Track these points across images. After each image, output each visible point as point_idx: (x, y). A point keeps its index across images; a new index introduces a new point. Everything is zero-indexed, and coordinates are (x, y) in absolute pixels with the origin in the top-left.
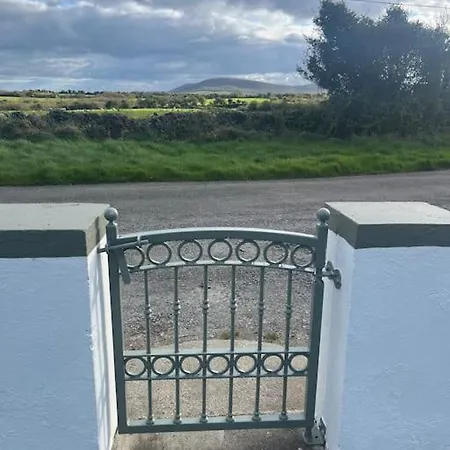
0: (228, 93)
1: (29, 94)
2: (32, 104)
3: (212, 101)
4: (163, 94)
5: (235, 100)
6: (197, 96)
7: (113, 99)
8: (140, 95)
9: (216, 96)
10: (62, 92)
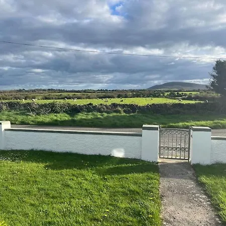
0: (177, 89)
1: (85, 91)
2: (86, 96)
3: (169, 93)
4: (144, 90)
5: (180, 93)
6: (160, 91)
7: (121, 93)
8: (132, 91)
9: (171, 91)
10: (98, 90)
